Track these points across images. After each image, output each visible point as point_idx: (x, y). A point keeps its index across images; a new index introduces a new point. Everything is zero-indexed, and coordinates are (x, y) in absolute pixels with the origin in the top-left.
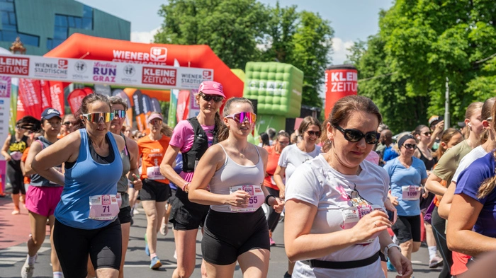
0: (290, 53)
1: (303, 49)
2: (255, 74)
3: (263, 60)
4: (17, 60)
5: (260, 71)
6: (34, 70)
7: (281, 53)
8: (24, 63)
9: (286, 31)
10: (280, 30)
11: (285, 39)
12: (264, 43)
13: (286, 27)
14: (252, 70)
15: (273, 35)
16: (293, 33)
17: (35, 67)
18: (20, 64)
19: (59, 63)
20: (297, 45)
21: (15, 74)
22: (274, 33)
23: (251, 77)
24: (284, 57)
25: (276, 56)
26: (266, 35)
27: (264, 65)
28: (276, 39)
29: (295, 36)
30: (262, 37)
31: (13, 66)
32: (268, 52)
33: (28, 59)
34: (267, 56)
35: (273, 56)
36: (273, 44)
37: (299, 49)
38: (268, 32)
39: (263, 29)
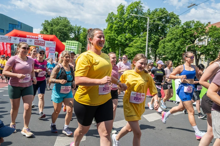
0: (79, 39)
1: (83, 38)
2: (68, 44)
3: (72, 40)
5: (70, 43)
7: (77, 38)
9: (78, 33)
10: (77, 32)
11: (78, 35)
12: (72, 36)
13: (78, 32)
14: (67, 43)
15: (75, 34)
16: (80, 33)
17: (0, 38)
19: (8, 38)
20: (81, 37)
22: (75, 33)
23: (67, 45)
24: (77, 40)
25: (75, 39)
26: (73, 34)
28: (75, 35)
29: (81, 34)
30: (71, 34)
32: (73, 38)
34: (73, 39)
35: (74, 39)
36: (75, 36)
37: (82, 38)
38: (73, 33)
39: (72, 32)
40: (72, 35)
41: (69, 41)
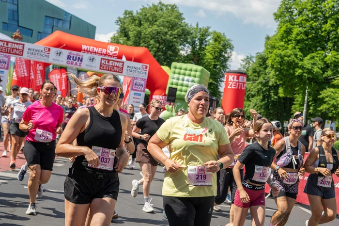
0: (202, 59)
1: (212, 57)
2: (177, 71)
3: (184, 62)
4: (16, 45)
5: (180, 69)
6: (27, 53)
7: (196, 58)
8: (20, 47)
9: (201, 43)
10: (197, 42)
11: (200, 49)
12: (185, 50)
13: (202, 41)
14: (175, 68)
15: (192, 45)
16: (206, 45)
17: (28, 51)
18: (17, 48)
19: (44, 49)
20: (207, 54)
21: (13, 54)
22: (193, 44)
23: (174, 73)
24: (198, 61)
25: (193, 60)
26: (187, 45)
27: (184, 66)
28: (194, 48)
29: (207, 47)
30: (185, 46)
31: (13, 49)
32: (187, 56)
33: (24, 45)
34: (187, 60)
35: (190, 60)
36: (191, 52)
37: (209, 56)
38: (189, 43)
39: (186, 40)
40: (186, 48)
41: (179, 65)
